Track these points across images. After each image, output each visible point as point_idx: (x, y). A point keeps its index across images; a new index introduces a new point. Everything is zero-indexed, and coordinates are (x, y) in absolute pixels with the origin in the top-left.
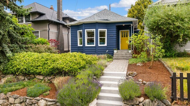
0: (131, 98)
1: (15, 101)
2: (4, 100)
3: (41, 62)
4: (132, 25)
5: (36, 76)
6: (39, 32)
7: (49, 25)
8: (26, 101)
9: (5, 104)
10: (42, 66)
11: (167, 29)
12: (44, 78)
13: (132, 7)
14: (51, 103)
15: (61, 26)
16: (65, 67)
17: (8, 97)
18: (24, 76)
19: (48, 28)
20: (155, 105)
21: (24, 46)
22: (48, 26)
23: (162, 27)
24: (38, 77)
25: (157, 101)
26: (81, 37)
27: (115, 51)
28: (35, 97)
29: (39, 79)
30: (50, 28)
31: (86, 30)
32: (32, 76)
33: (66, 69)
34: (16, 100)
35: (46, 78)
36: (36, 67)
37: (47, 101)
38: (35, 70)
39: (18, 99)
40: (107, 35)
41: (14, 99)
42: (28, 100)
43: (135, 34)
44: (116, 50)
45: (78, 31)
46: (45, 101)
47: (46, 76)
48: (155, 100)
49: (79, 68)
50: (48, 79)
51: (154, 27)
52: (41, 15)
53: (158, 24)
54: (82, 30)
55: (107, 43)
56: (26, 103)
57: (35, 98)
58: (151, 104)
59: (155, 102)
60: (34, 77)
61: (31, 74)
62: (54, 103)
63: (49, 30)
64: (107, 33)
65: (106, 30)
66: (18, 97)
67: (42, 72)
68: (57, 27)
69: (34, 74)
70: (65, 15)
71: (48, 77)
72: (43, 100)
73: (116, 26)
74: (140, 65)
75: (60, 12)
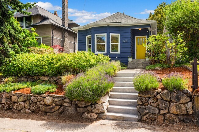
0: (148, 90)
1: (18, 99)
2: (7, 99)
3: (46, 62)
4: (149, 28)
5: (40, 77)
6: (42, 39)
7: (52, 30)
8: (30, 99)
9: (8, 103)
10: (48, 66)
11: (192, 27)
12: (49, 79)
13: (150, 17)
14: (59, 99)
15: (66, 33)
16: (73, 64)
17: (10, 96)
18: (27, 78)
19: (52, 34)
20: (174, 95)
21: (26, 49)
22: (51, 32)
23: (185, 26)
24: (42, 78)
25: (176, 91)
26: (90, 43)
27: (130, 60)
28: (40, 94)
29: (43, 80)
30: (54, 34)
31: (95, 35)
32: (36, 77)
33: (75, 66)
34: (20, 98)
35: (52, 79)
36: (41, 67)
37: (53, 97)
38: (39, 69)
39: (22, 97)
40: (121, 40)
41: (17, 97)
42: (32, 98)
43: (154, 35)
44: (130, 58)
45: (86, 37)
46: (52, 98)
47: (52, 77)
48: (175, 90)
49: (89, 66)
50: (54, 79)
51: (176, 27)
52: (44, 18)
53: (180, 22)
54: (91, 35)
55: (121, 50)
56: (31, 102)
57: (40, 96)
58: (170, 95)
59: (174, 92)
60: (38, 79)
61: (34, 76)
62: (61, 99)
63: (53, 36)
64: (121, 38)
65: (119, 34)
66: (21, 95)
67: (48, 72)
68: (62, 34)
69: (38, 76)
70: (71, 21)
71: (54, 78)
72: (49, 97)
73: (131, 30)
74: (159, 69)
75: (66, 16)
